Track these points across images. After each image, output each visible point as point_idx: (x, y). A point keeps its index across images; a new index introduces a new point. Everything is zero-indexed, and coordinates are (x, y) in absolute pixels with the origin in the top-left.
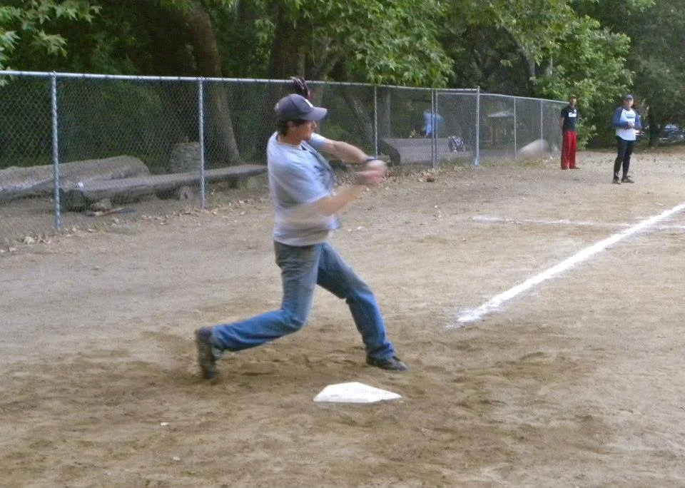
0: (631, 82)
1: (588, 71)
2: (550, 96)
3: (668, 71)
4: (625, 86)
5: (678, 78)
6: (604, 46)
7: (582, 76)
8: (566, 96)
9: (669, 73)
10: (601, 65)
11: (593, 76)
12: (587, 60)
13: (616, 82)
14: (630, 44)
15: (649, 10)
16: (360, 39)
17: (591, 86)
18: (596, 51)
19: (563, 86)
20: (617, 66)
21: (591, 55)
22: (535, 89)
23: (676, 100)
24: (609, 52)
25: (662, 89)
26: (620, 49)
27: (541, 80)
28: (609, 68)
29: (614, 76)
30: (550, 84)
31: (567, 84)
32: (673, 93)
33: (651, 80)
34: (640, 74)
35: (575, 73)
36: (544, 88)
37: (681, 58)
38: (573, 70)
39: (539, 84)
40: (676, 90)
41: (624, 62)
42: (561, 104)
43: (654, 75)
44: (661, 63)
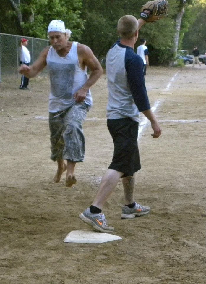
0: (83, 27)
2: (34, 35)
3: (104, 20)
4: (80, 30)
5: (110, 25)
9: (105, 22)
12: (57, 11)
18: (62, 6)
20: (75, 16)
21: (60, 8)
22: (24, 31)
23: (110, 39)
24: (69, 7)
25: (101, 32)
26: (75, 5)
27: (27, 25)
28: (70, 18)
29: (73, 23)
30: (34, 28)
31: (44, 28)
32: (108, 35)
33: (94, 26)
36: (30, 30)
37: (112, 12)
38: (47, 19)
39: (27, 27)
40: (110, 32)
41: (79, 14)
42: (40, 40)
43: (96, 23)
44: (100, 15)
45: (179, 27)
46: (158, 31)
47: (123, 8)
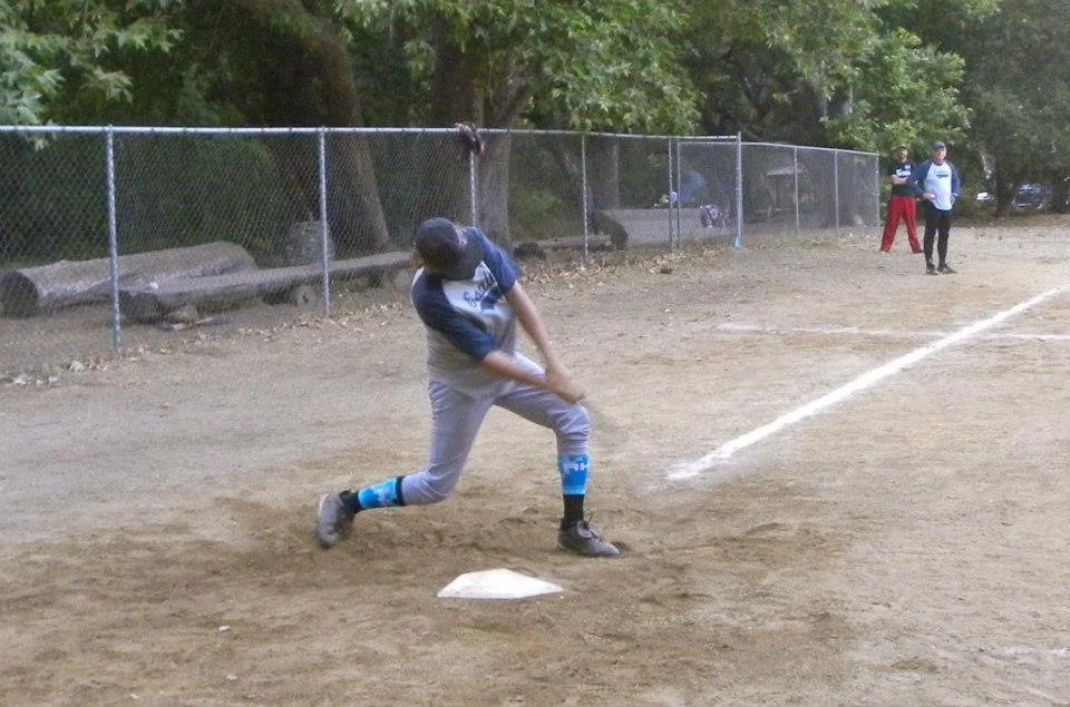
0: (967, 123)
1: (905, 108)
2: (849, 145)
3: (1020, 107)
4: (958, 129)
5: (1035, 118)
6: (929, 71)
7: (896, 115)
8: (872, 144)
9: (1022, 110)
10: (924, 98)
11: (912, 115)
12: (903, 91)
13: (946, 124)
14: (964, 69)
15: (991, 19)
17: (909, 130)
18: (916, 80)
19: (869, 130)
20: (946, 100)
21: (908, 84)
22: (827, 135)
23: (1032, 149)
24: (935, 81)
25: (1013, 132)
26: (951, 76)
27: (836, 122)
28: (934, 104)
29: (943, 115)
30: (850, 128)
31: (874, 127)
32: (1028, 139)
33: (997, 121)
34: (979, 113)
35: (885, 110)
36: (841, 133)
37: (1039, 89)
38: (883, 107)
39: (834, 127)
40: (1033, 134)
41: (956, 95)
42: (865, 156)
43: (1000, 114)
44: (1011, 96)
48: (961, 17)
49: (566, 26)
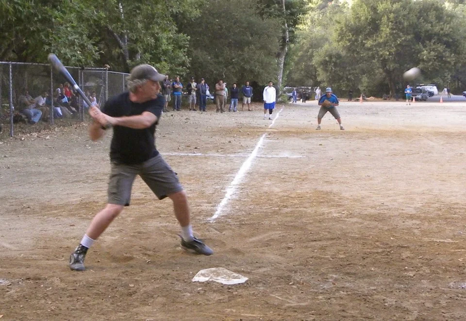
0: (189, 65)
1: (163, 57)
3: (209, 58)
4: (185, 67)
6: (173, 41)
7: (159, 60)
10: (171, 54)
11: (166, 61)
12: (163, 50)
13: (179, 65)
15: (197, 19)
16: (47, 36)
17: (165, 67)
20: (181, 55)
21: (166, 47)
24: (175, 46)
25: (206, 69)
26: (181, 44)
27: (133, 63)
28: (175, 56)
29: (179, 61)
32: (213, 72)
33: (199, 63)
34: (194, 60)
39: (133, 65)
43: (201, 60)
44: (205, 53)
45: (282, 65)
46: (263, 69)
47: (228, 47)
48: (184, 18)
49: (51, 16)
